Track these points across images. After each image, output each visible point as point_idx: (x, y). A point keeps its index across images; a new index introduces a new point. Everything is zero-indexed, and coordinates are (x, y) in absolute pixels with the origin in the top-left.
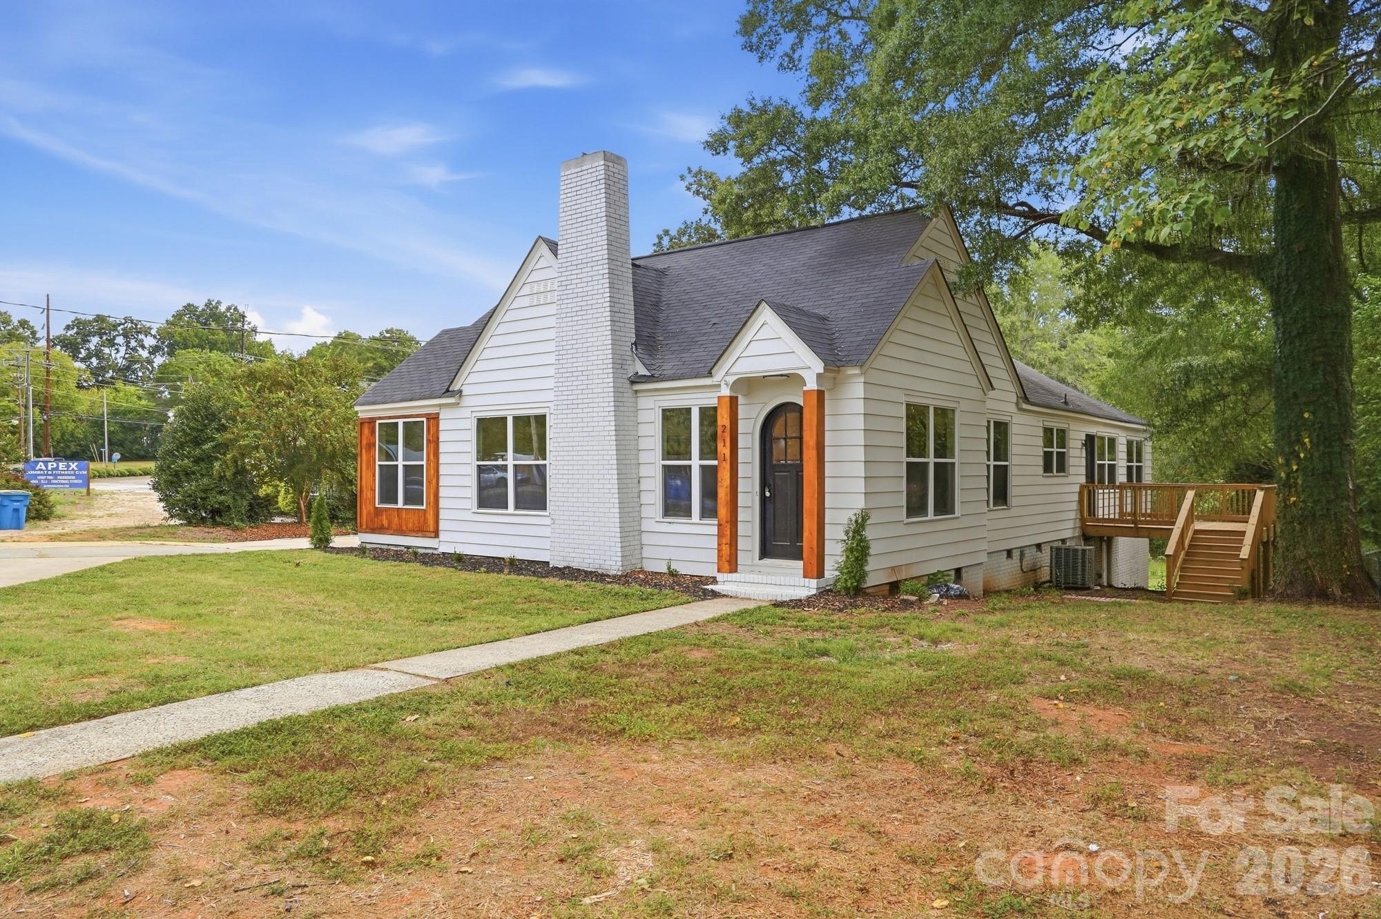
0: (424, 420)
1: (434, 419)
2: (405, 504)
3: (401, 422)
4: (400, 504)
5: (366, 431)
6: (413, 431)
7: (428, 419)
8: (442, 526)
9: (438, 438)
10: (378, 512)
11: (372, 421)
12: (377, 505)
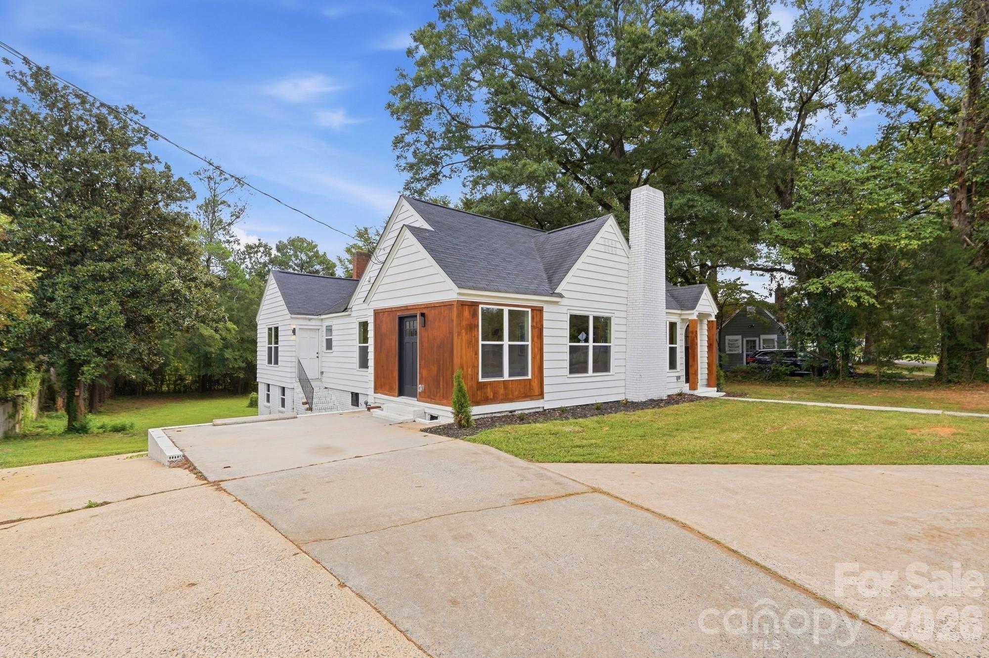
0: (530, 310)
1: (538, 311)
2: (510, 375)
3: (506, 310)
4: (506, 377)
5: (466, 313)
6: (517, 317)
7: (532, 310)
8: (546, 389)
9: (542, 325)
10: (482, 386)
11: (474, 305)
12: (480, 380)
